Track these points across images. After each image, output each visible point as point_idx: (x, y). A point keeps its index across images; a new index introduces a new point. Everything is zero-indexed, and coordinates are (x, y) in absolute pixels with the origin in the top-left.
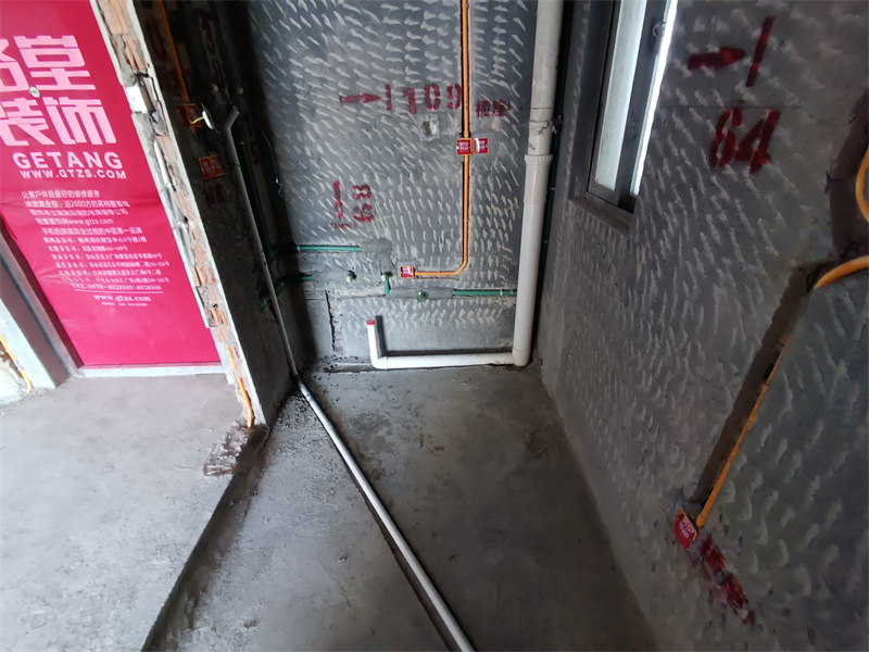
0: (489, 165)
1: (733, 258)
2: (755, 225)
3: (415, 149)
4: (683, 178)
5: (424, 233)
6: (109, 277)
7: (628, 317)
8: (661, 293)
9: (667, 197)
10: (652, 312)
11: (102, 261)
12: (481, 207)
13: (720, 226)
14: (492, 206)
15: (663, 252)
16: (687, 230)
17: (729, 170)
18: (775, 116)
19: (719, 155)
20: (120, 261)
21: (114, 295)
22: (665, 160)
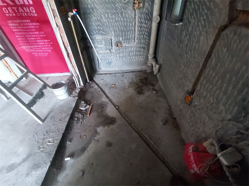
0: (142, 10)
1: (206, 28)
2: (212, 18)
3: (121, 5)
4: (197, 8)
5: (124, 33)
6: (36, 47)
7: (179, 51)
8: (188, 43)
9: (192, 14)
10: (185, 48)
11: (33, 43)
12: (140, 24)
13: (204, 20)
14: (143, 24)
15: (189, 31)
16: (196, 23)
20: (38, 42)
21: (38, 53)
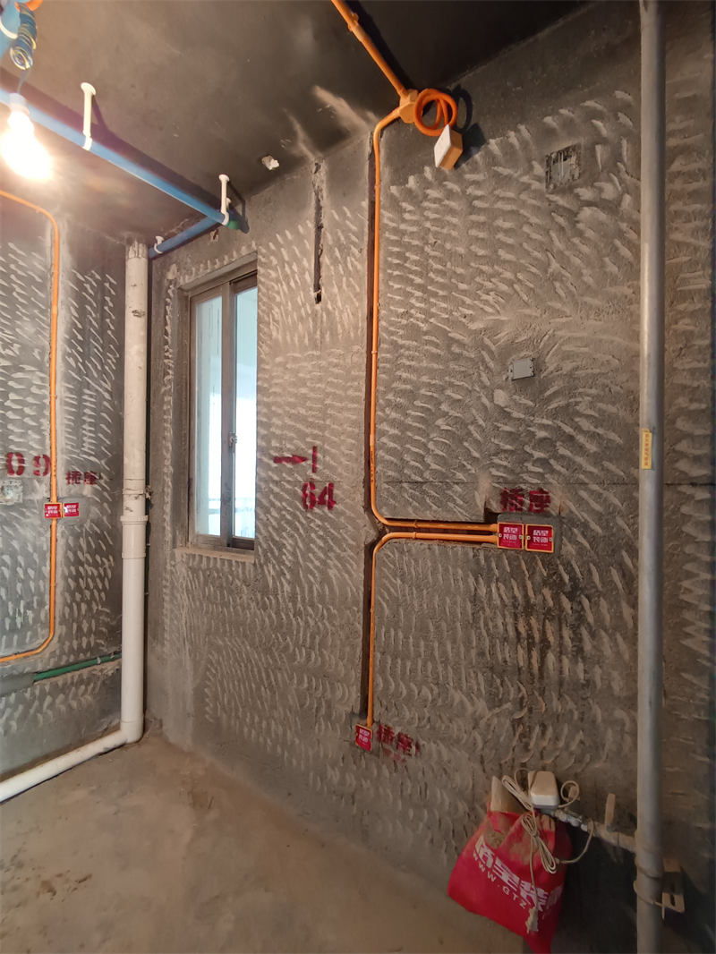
0: (81, 526)
1: (334, 551)
2: (340, 533)
4: (289, 517)
7: (270, 617)
8: (293, 589)
9: (279, 530)
10: (290, 605)
12: (72, 568)
13: (320, 537)
14: (86, 566)
15: (287, 563)
16: (301, 545)
17: (316, 510)
18: (331, 485)
19: (308, 504)
22: (272, 509)
